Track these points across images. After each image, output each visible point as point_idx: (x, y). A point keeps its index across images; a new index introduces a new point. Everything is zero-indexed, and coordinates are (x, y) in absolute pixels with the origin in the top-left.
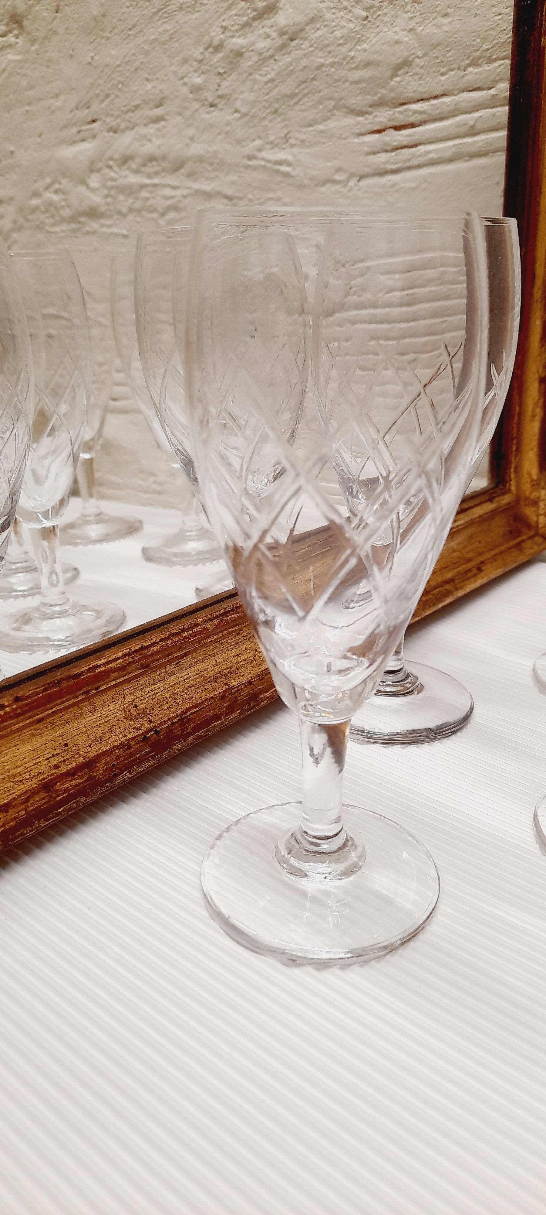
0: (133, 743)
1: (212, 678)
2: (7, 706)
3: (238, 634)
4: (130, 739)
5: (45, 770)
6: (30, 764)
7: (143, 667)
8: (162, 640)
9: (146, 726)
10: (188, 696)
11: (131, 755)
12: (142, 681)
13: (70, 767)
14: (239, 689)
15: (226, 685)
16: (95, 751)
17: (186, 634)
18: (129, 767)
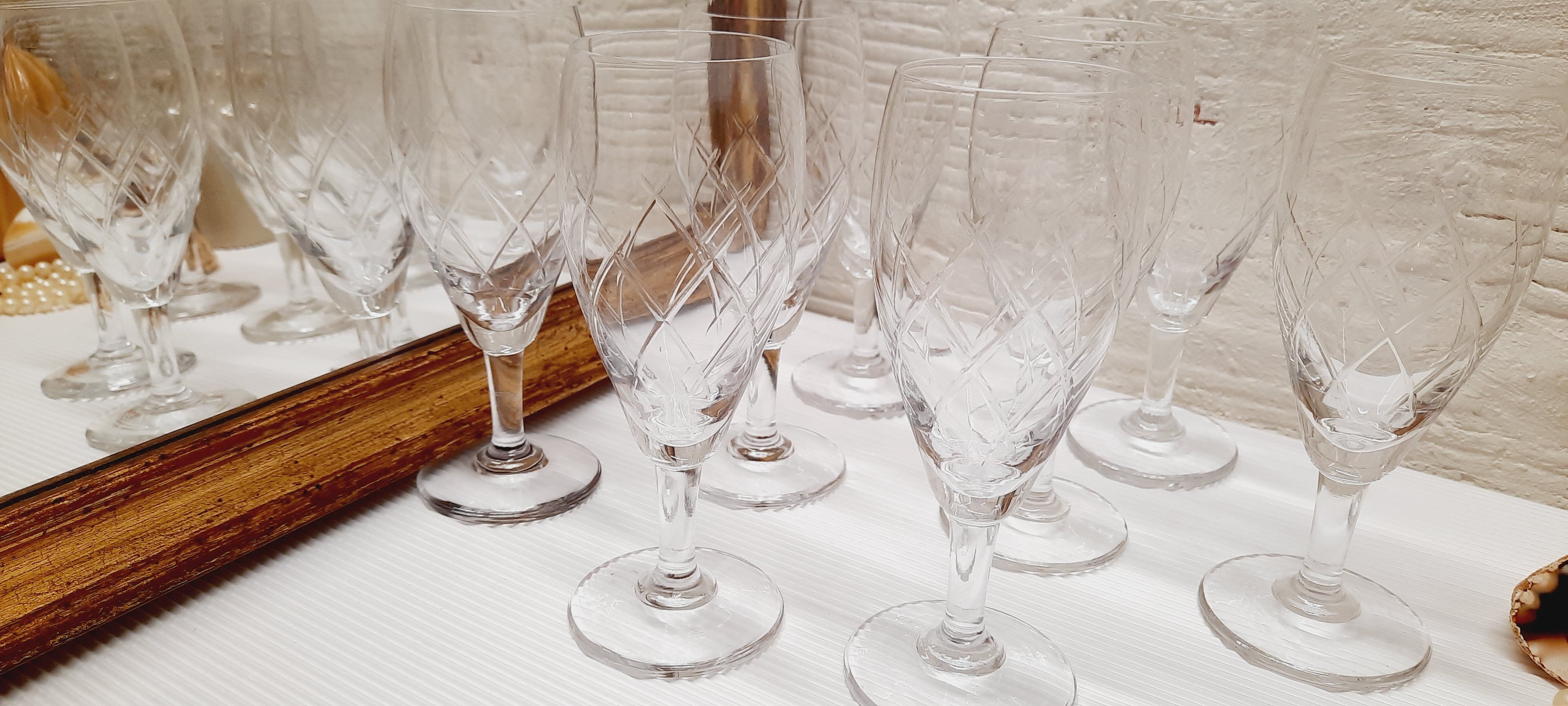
0: (293, 497)
1: (382, 433)
2: (153, 464)
3: (409, 389)
4: (288, 494)
5: (198, 524)
6: (182, 519)
7: (299, 424)
8: (320, 397)
9: (306, 481)
10: (355, 451)
11: (289, 509)
12: (301, 437)
13: (223, 521)
14: (411, 443)
15: (397, 439)
16: (250, 505)
17: (347, 391)
18: (288, 521)
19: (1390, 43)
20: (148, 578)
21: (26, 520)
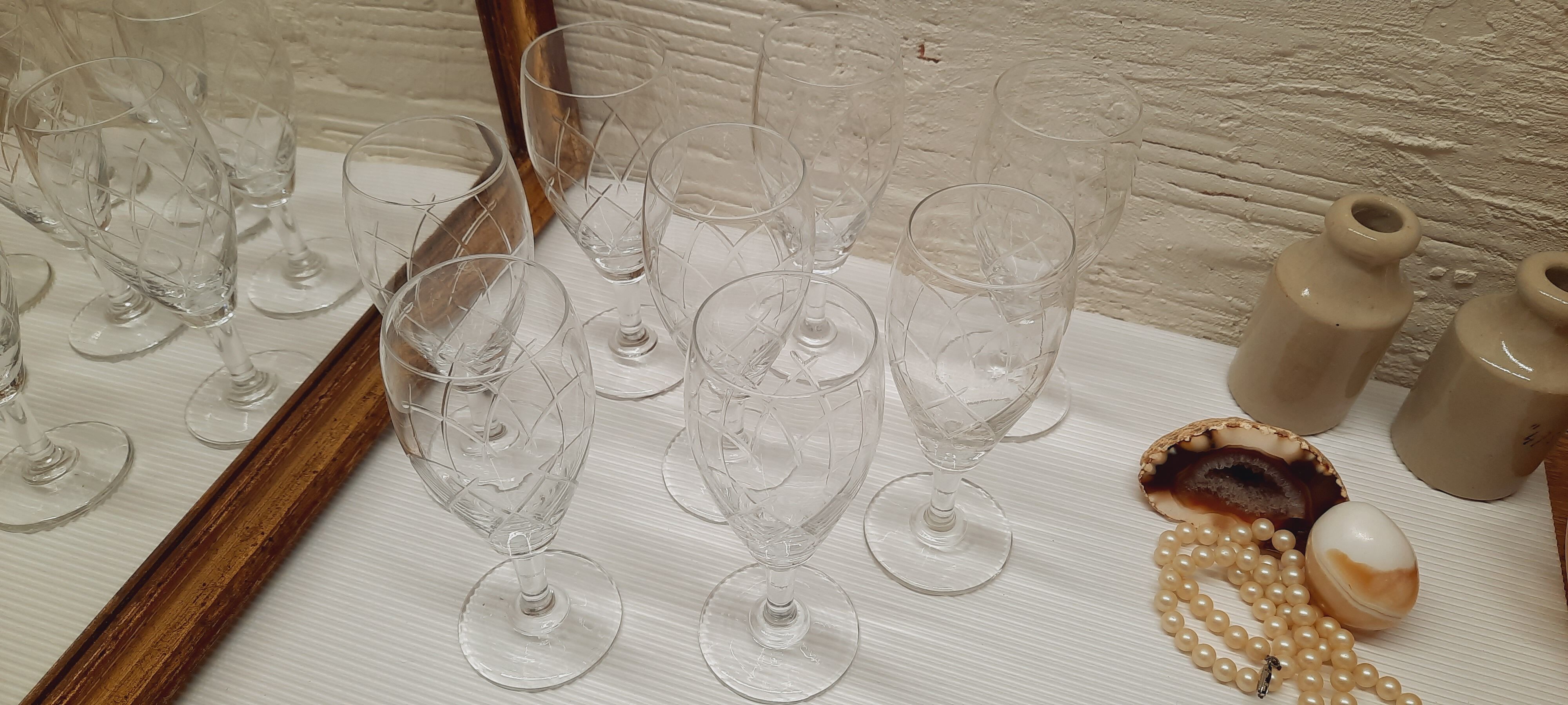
0: (255, 557)
1: (302, 474)
2: (154, 593)
4: (251, 556)
5: (196, 611)
6: (183, 612)
7: (243, 507)
9: (260, 539)
10: (288, 497)
11: (256, 567)
13: (213, 599)
14: (325, 471)
15: (314, 472)
16: (228, 578)
17: (270, 463)
19: (1070, 12)
20: (179, 667)
21: (87, 680)
